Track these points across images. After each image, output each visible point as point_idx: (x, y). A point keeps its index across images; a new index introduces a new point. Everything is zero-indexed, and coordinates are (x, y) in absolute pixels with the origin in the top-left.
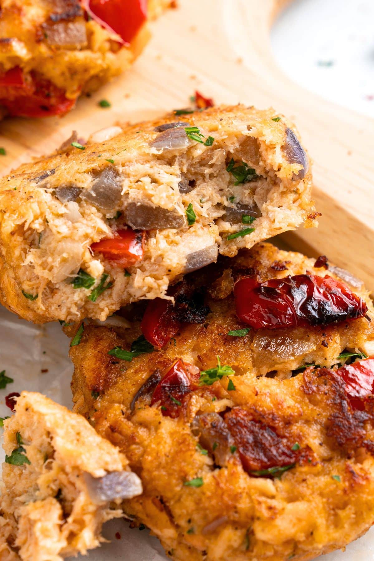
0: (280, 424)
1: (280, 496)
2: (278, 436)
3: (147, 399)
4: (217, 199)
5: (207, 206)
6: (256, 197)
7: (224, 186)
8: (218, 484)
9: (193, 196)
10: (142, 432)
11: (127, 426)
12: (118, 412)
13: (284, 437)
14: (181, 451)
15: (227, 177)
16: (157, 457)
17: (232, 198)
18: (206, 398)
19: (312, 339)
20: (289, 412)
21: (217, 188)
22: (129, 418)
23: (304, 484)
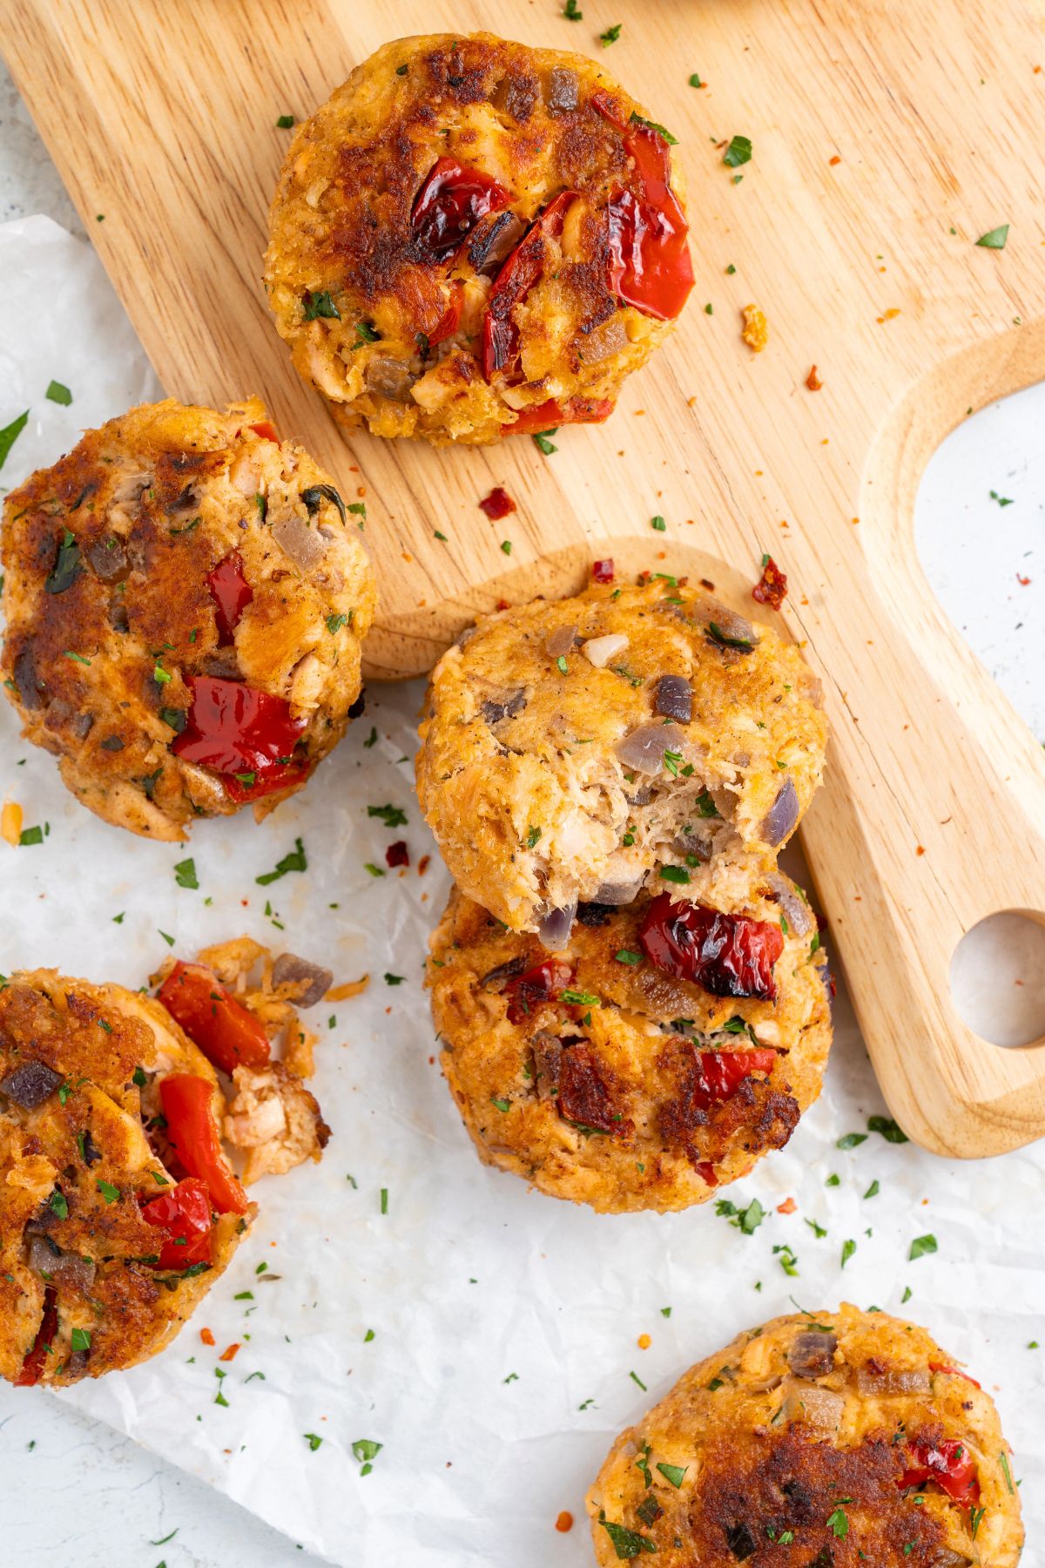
0: (613, 1086)
1: (577, 1157)
2: (607, 1096)
3: (502, 984)
4: (671, 825)
5: (655, 830)
6: (714, 839)
7: (686, 811)
8: (522, 1119)
9: (643, 815)
10: (479, 1019)
11: (469, 1003)
12: (466, 985)
13: (610, 1100)
14: (503, 1066)
15: (693, 806)
16: (480, 1057)
17: (687, 829)
18: (559, 1017)
19: (702, 999)
20: (630, 1078)
21: (678, 811)
22: (475, 993)
23: (607, 1159)
